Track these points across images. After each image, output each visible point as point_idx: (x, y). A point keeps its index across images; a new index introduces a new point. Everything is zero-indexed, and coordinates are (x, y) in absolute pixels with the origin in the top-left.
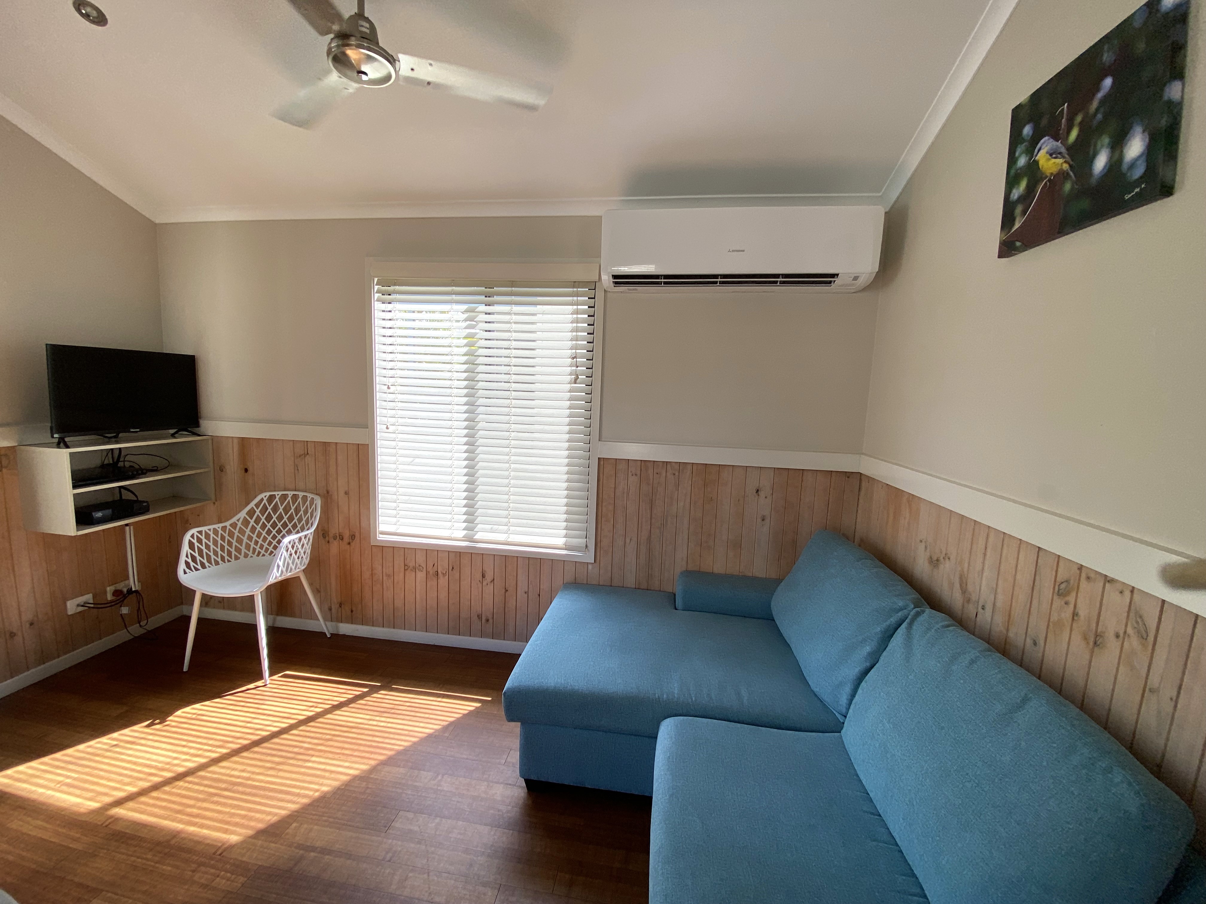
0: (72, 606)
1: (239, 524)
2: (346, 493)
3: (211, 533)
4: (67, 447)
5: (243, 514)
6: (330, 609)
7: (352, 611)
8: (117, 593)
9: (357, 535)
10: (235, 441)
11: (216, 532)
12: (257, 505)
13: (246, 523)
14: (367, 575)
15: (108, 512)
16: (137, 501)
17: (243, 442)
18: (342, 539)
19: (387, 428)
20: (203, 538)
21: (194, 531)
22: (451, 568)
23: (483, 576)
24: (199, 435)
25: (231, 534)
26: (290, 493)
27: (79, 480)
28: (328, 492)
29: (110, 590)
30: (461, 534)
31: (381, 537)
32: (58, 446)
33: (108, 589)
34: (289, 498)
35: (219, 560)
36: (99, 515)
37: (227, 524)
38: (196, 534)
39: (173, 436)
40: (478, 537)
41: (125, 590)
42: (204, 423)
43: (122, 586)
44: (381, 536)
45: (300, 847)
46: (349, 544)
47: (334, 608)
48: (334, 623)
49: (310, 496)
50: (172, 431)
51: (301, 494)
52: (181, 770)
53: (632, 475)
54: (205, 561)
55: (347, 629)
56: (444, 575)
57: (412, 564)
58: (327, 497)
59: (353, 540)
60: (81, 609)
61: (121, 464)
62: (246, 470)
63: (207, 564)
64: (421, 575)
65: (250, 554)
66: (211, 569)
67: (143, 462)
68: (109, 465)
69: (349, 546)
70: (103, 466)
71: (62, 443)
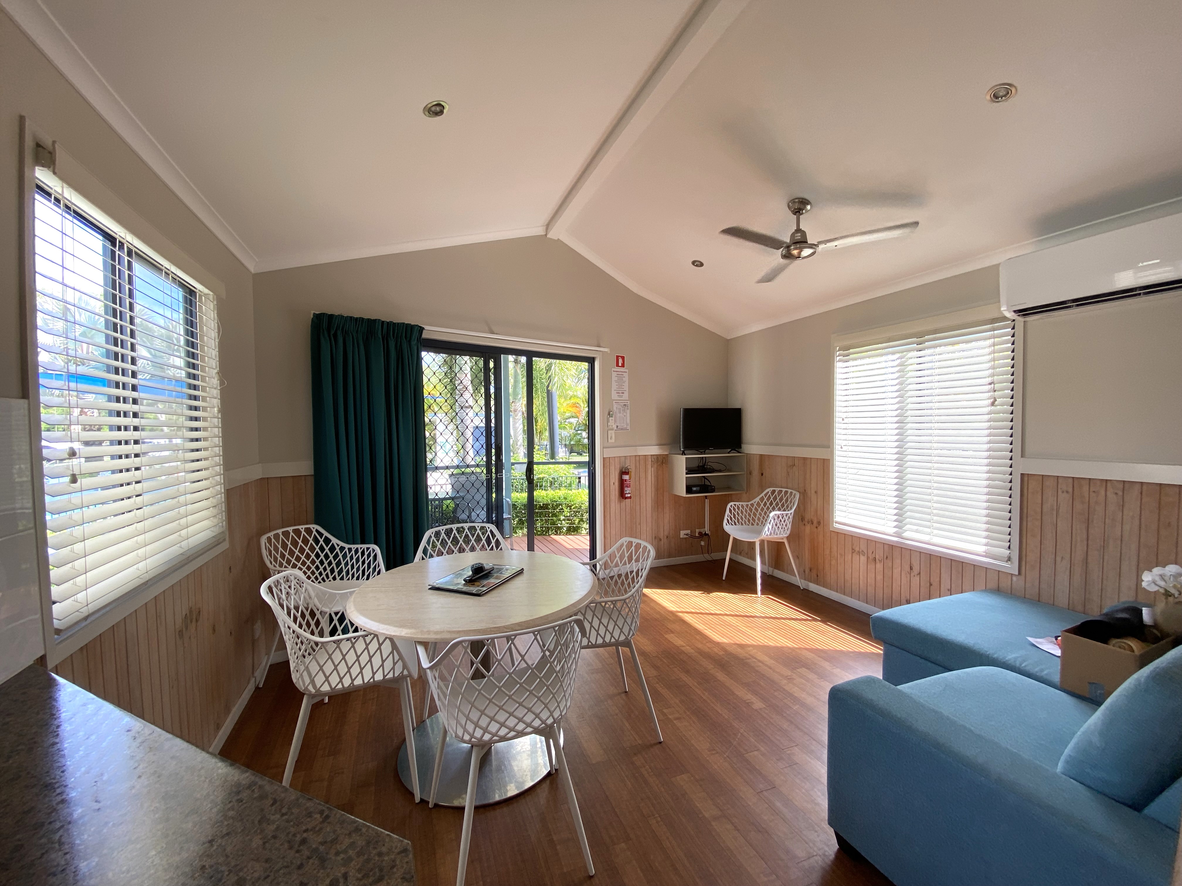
0: (683, 534)
1: (755, 505)
2: (816, 492)
3: (740, 507)
4: (685, 455)
5: (757, 499)
6: (805, 572)
7: (817, 576)
8: (700, 533)
9: (822, 522)
10: (758, 456)
11: (742, 506)
12: (766, 495)
13: (758, 504)
14: (827, 552)
15: (698, 488)
16: (711, 486)
17: (761, 456)
18: (813, 524)
19: (841, 448)
20: (736, 508)
21: (732, 503)
22: (885, 557)
23: (911, 568)
24: (741, 453)
25: (751, 510)
26: (784, 490)
27: (689, 471)
28: (805, 490)
29: (697, 531)
30: (893, 530)
31: (837, 526)
32: (682, 455)
33: (697, 530)
34: (783, 493)
35: (743, 523)
36: (694, 489)
37: (749, 503)
38: (733, 505)
39: (729, 453)
40: (905, 535)
41: (704, 533)
42: (743, 446)
43: (702, 530)
44: (837, 524)
45: (750, 655)
46: (817, 527)
47: (807, 571)
48: (807, 582)
49: (794, 492)
50: (729, 450)
51: (790, 491)
52: (712, 612)
53: (1063, 492)
54: (736, 521)
55: (813, 587)
56: (880, 561)
57: (857, 549)
58: (804, 494)
59: (819, 525)
60: (685, 536)
61: (706, 466)
62: (762, 474)
63: (737, 523)
64: (863, 559)
65: (760, 524)
66: (739, 526)
67: (715, 466)
68: (701, 466)
69: (816, 529)
70: (698, 467)
71: (683, 453)
